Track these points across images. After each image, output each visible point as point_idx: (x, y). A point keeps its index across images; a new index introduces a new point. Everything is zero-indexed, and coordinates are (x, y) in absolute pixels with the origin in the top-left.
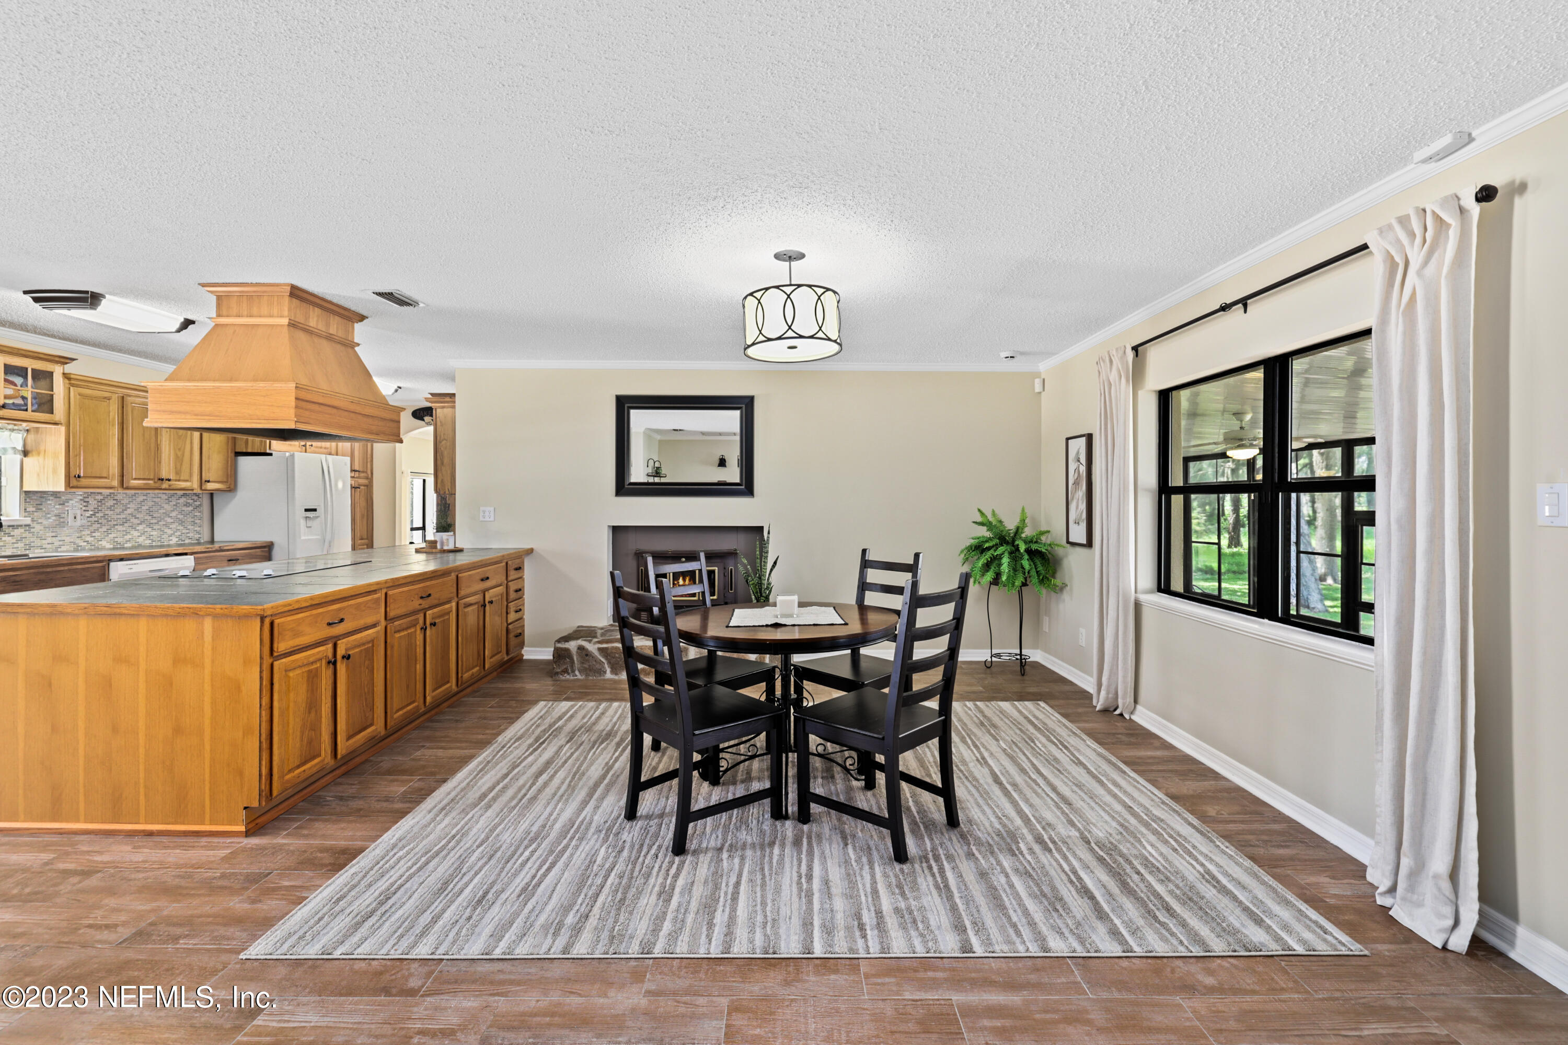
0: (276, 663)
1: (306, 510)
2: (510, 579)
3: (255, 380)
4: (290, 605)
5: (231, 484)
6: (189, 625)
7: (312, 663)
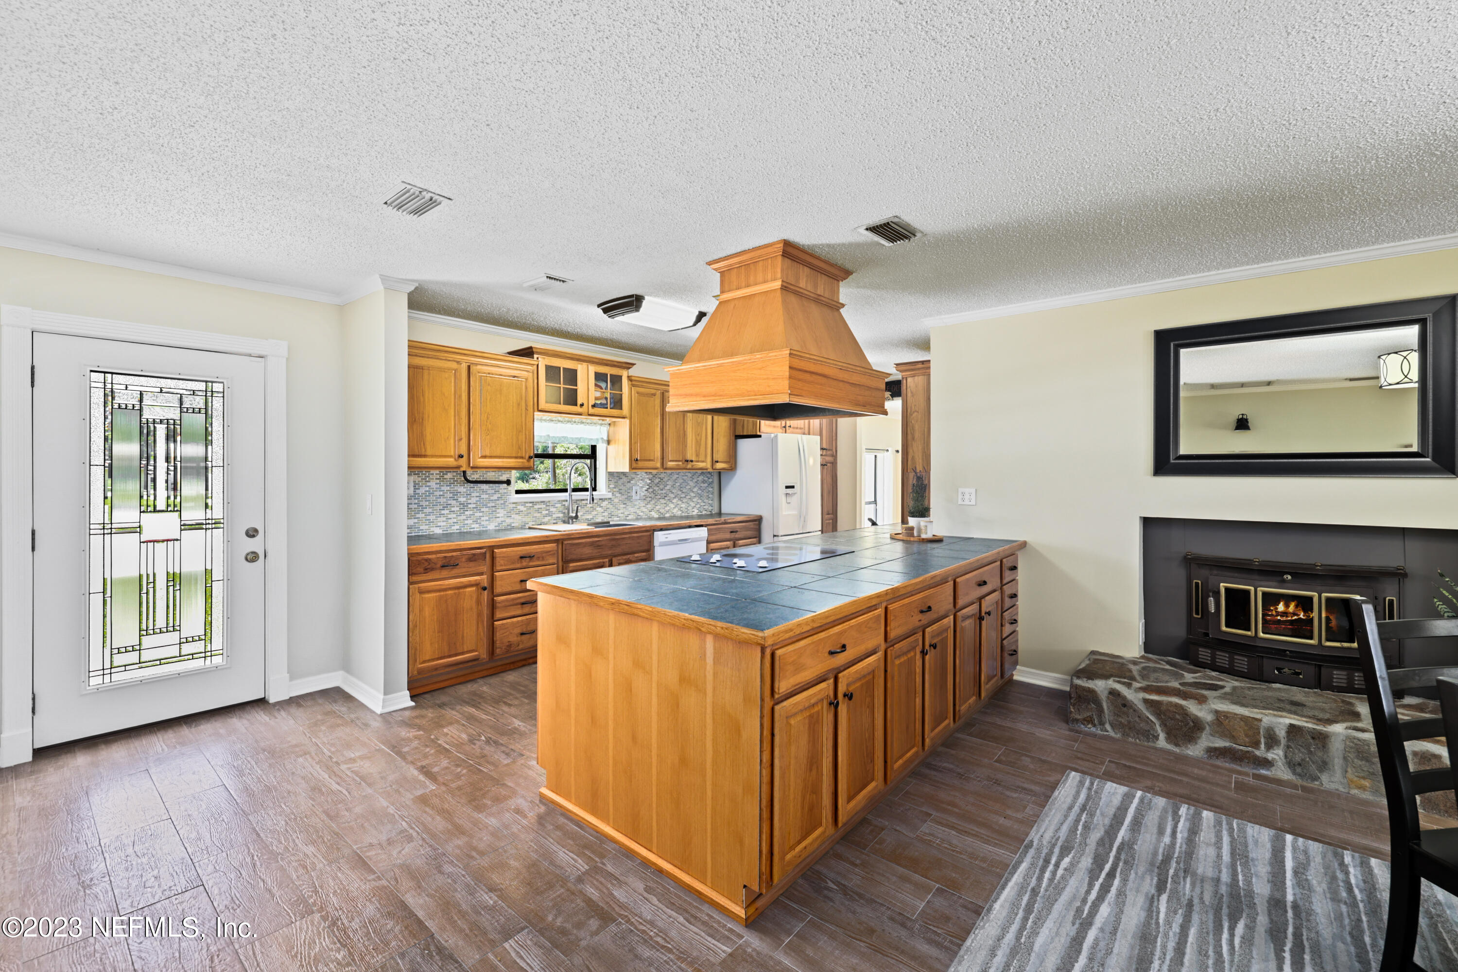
0: (777, 708)
1: (787, 487)
2: (1005, 581)
3: (752, 352)
4: (791, 630)
5: (733, 466)
6: (693, 640)
7: (813, 705)
